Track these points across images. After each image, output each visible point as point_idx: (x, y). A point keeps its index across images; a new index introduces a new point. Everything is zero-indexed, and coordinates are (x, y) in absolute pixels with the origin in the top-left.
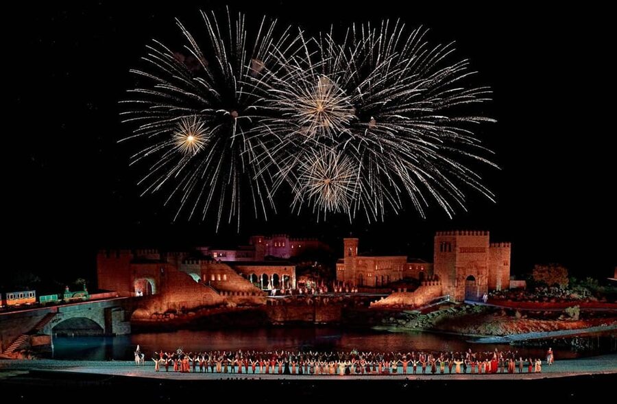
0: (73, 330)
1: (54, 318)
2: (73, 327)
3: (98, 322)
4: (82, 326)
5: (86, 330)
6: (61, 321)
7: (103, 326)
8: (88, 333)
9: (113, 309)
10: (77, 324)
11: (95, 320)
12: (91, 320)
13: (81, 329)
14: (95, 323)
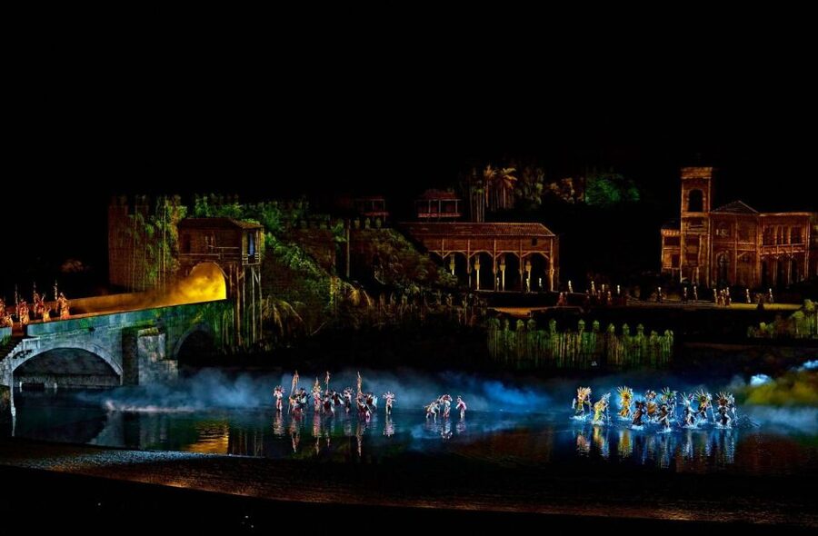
0: (57, 376)
1: (17, 349)
2: (55, 371)
3: (108, 360)
4: (75, 368)
5: (83, 376)
6: (32, 355)
7: (118, 370)
8: (87, 383)
9: (142, 331)
10: (65, 363)
11: (102, 355)
12: (94, 355)
13: (73, 375)
14: (103, 361)
